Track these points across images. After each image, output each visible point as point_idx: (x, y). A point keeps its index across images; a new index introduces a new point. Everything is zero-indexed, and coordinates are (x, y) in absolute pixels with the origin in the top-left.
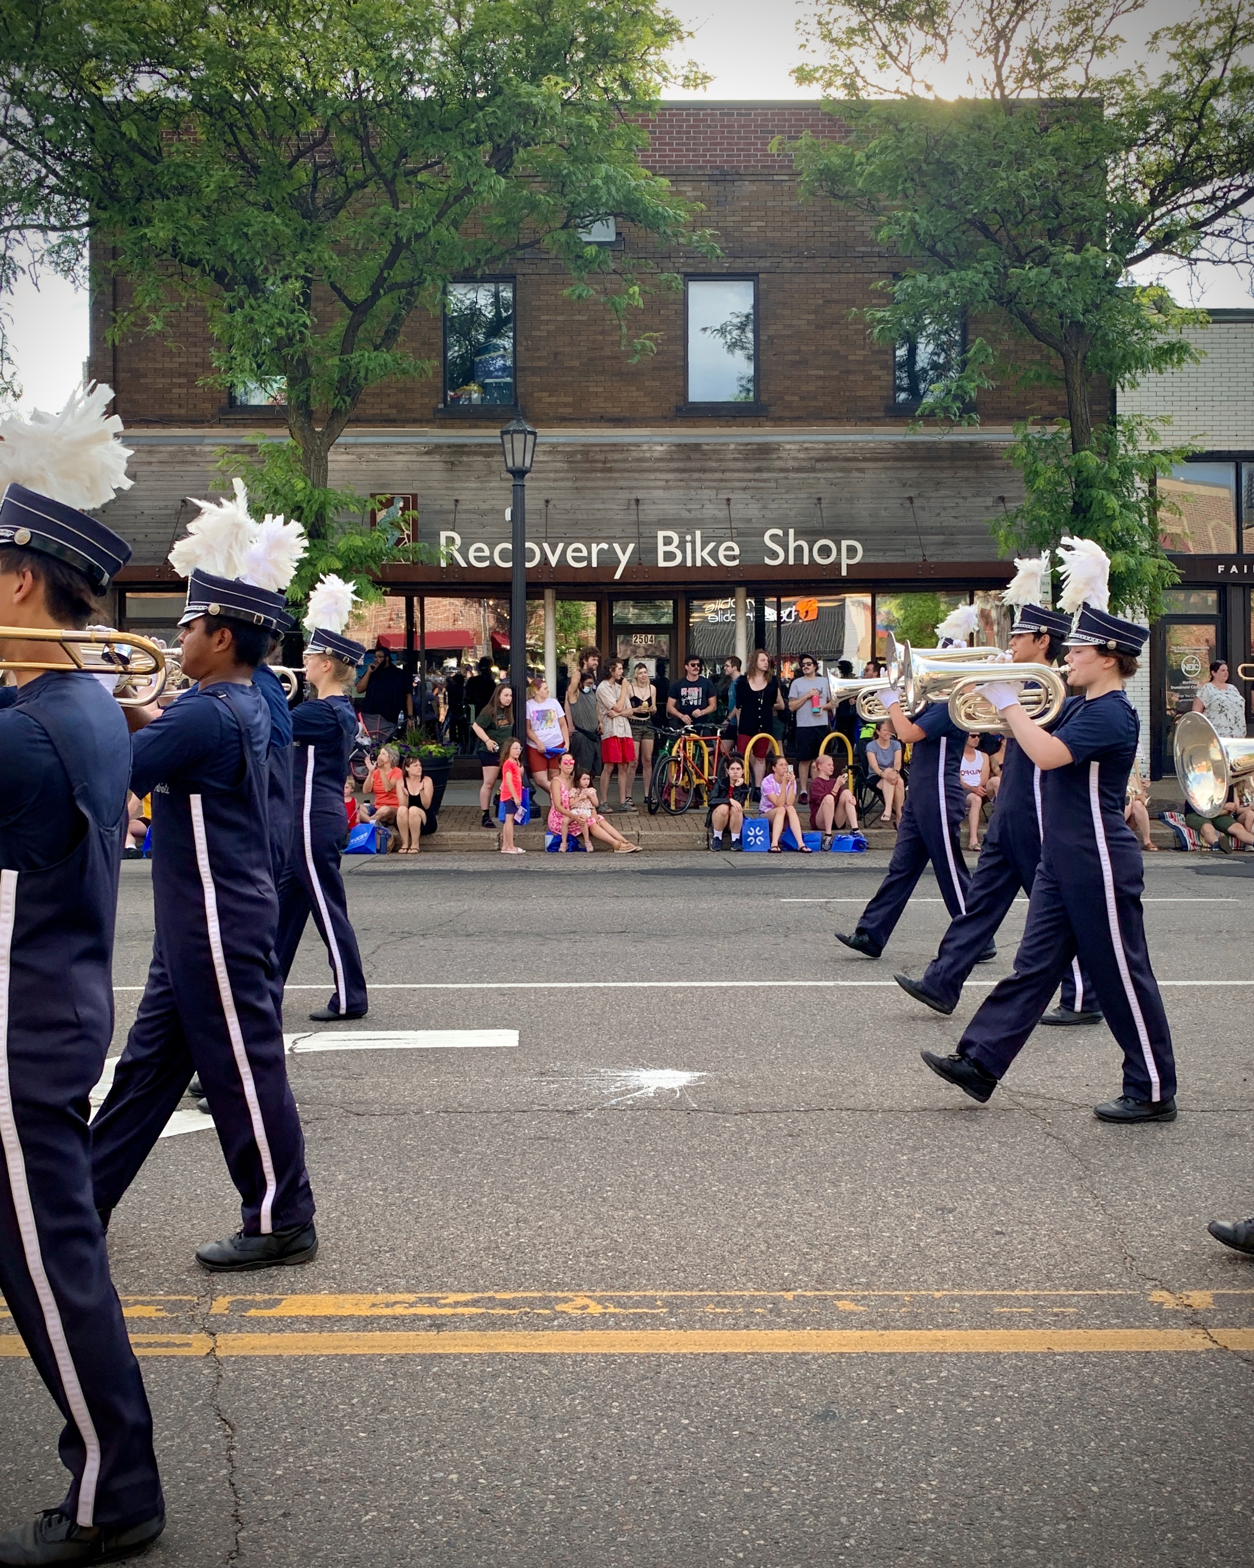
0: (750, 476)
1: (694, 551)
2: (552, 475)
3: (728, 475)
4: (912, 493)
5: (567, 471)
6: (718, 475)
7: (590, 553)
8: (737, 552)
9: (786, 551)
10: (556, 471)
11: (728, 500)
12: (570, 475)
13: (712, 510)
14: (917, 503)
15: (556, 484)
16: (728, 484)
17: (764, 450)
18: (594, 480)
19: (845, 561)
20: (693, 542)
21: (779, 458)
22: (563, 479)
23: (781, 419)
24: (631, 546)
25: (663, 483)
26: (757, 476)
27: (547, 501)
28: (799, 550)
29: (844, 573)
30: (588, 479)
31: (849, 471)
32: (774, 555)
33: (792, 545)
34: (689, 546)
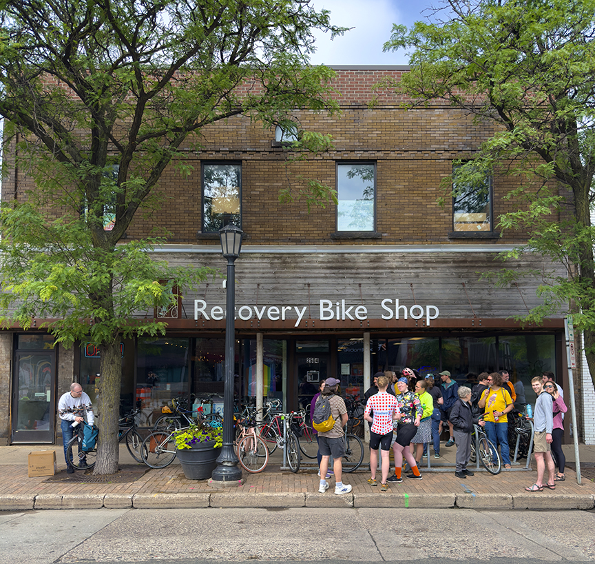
0: (372, 271)
1: (341, 312)
2: (261, 271)
3: (360, 271)
4: (464, 281)
5: (270, 268)
6: (354, 271)
7: (281, 313)
8: (366, 312)
9: (394, 313)
10: (263, 268)
11: (360, 284)
12: (271, 270)
13: (349, 291)
14: (467, 287)
15: (263, 275)
16: (360, 276)
17: (378, 258)
18: (284, 273)
19: (428, 318)
20: (341, 308)
21: (388, 261)
22: (267, 273)
23: (390, 240)
24: (305, 308)
25: (323, 275)
26: (376, 271)
27: (258, 285)
28: (401, 311)
29: (428, 324)
30: (281, 273)
31: (429, 268)
32: (387, 314)
33: (397, 308)
34: (338, 308)
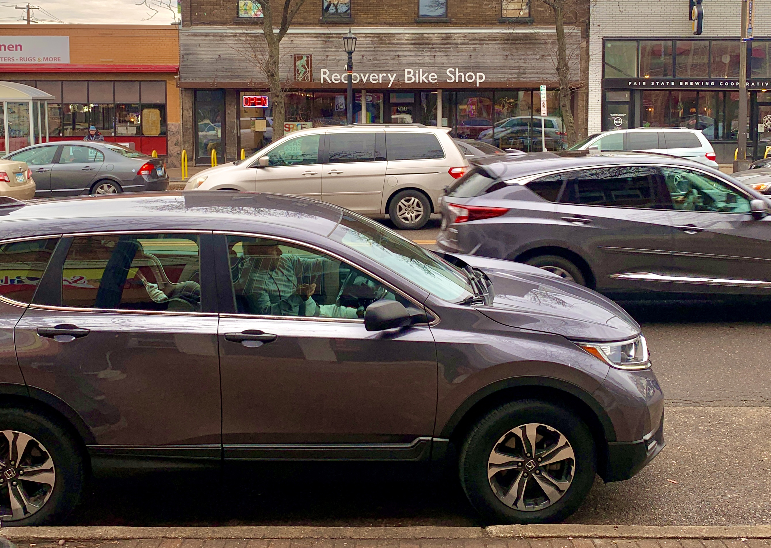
0: (443, 46)
1: (419, 78)
2: (365, 46)
3: (435, 46)
4: (507, 53)
5: (371, 44)
6: (430, 46)
7: (379, 77)
8: (436, 77)
9: (455, 78)
10: (367, 44)
11: (435, 56)
12: (372, 46)
13: (427, 60)
14: (509, 57)
15: (366, 49)
16: (435, 50)
17: (448, 37)
18: (381, 47)
19: (478, 81)
20: (419, 73)
21: (455, 39)
22: (369, 47)
23: (456, 23)
24: (395, 75)
25: (409, 49)
26: (446, 46)
27: (363, 56)
28: (460, 76)
29: (478, 85)
30: (379, 47)
31: (483, 44)
32: (451, 79)
33: (457, 75)
34: (417, 75)
